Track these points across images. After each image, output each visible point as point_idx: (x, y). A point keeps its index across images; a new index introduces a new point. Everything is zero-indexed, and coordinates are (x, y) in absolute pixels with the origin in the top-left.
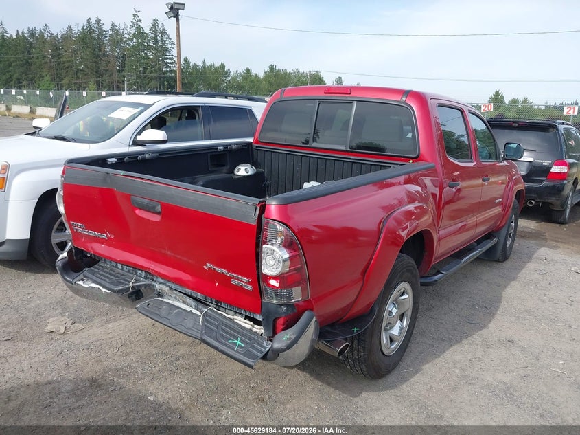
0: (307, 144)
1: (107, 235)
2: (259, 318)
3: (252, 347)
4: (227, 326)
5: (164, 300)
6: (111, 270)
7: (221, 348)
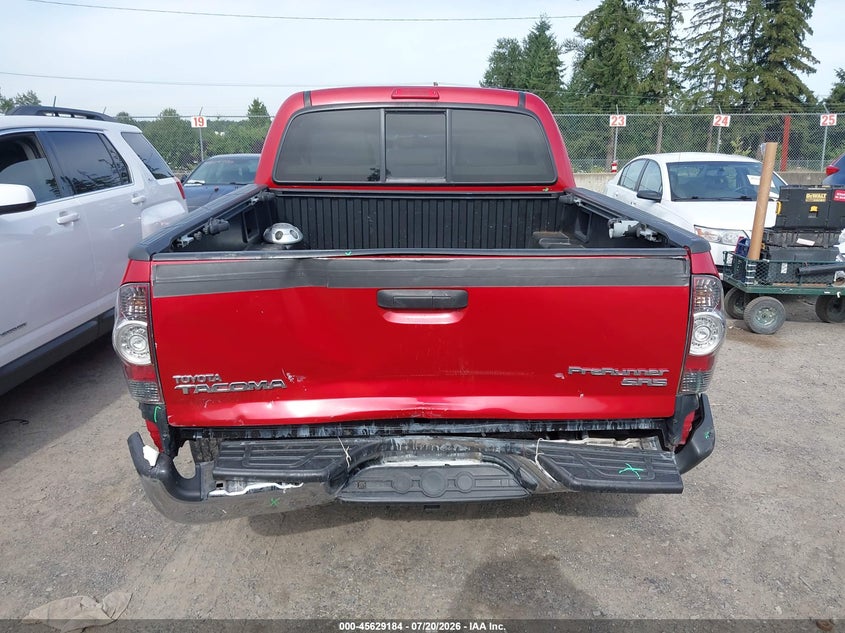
0: (378, 179)
1: (286, 380)
2: (644, 426)
3: (654, 467)
4: (591, 456)
5: (383, 465)
6: (268, 448)
7: (620, 486)
